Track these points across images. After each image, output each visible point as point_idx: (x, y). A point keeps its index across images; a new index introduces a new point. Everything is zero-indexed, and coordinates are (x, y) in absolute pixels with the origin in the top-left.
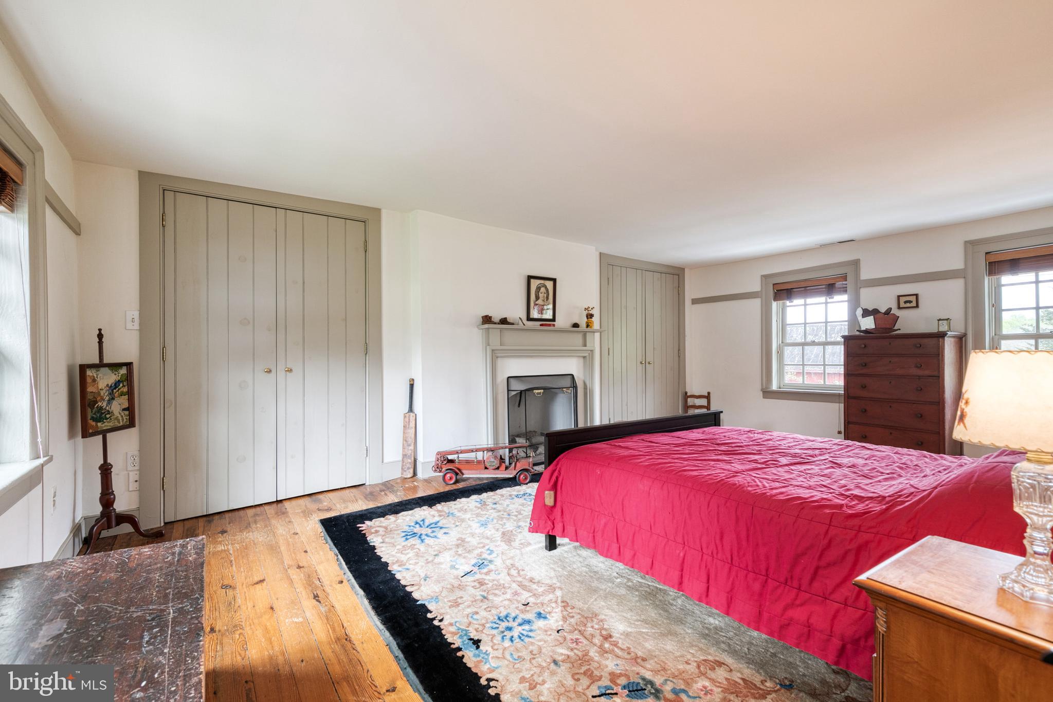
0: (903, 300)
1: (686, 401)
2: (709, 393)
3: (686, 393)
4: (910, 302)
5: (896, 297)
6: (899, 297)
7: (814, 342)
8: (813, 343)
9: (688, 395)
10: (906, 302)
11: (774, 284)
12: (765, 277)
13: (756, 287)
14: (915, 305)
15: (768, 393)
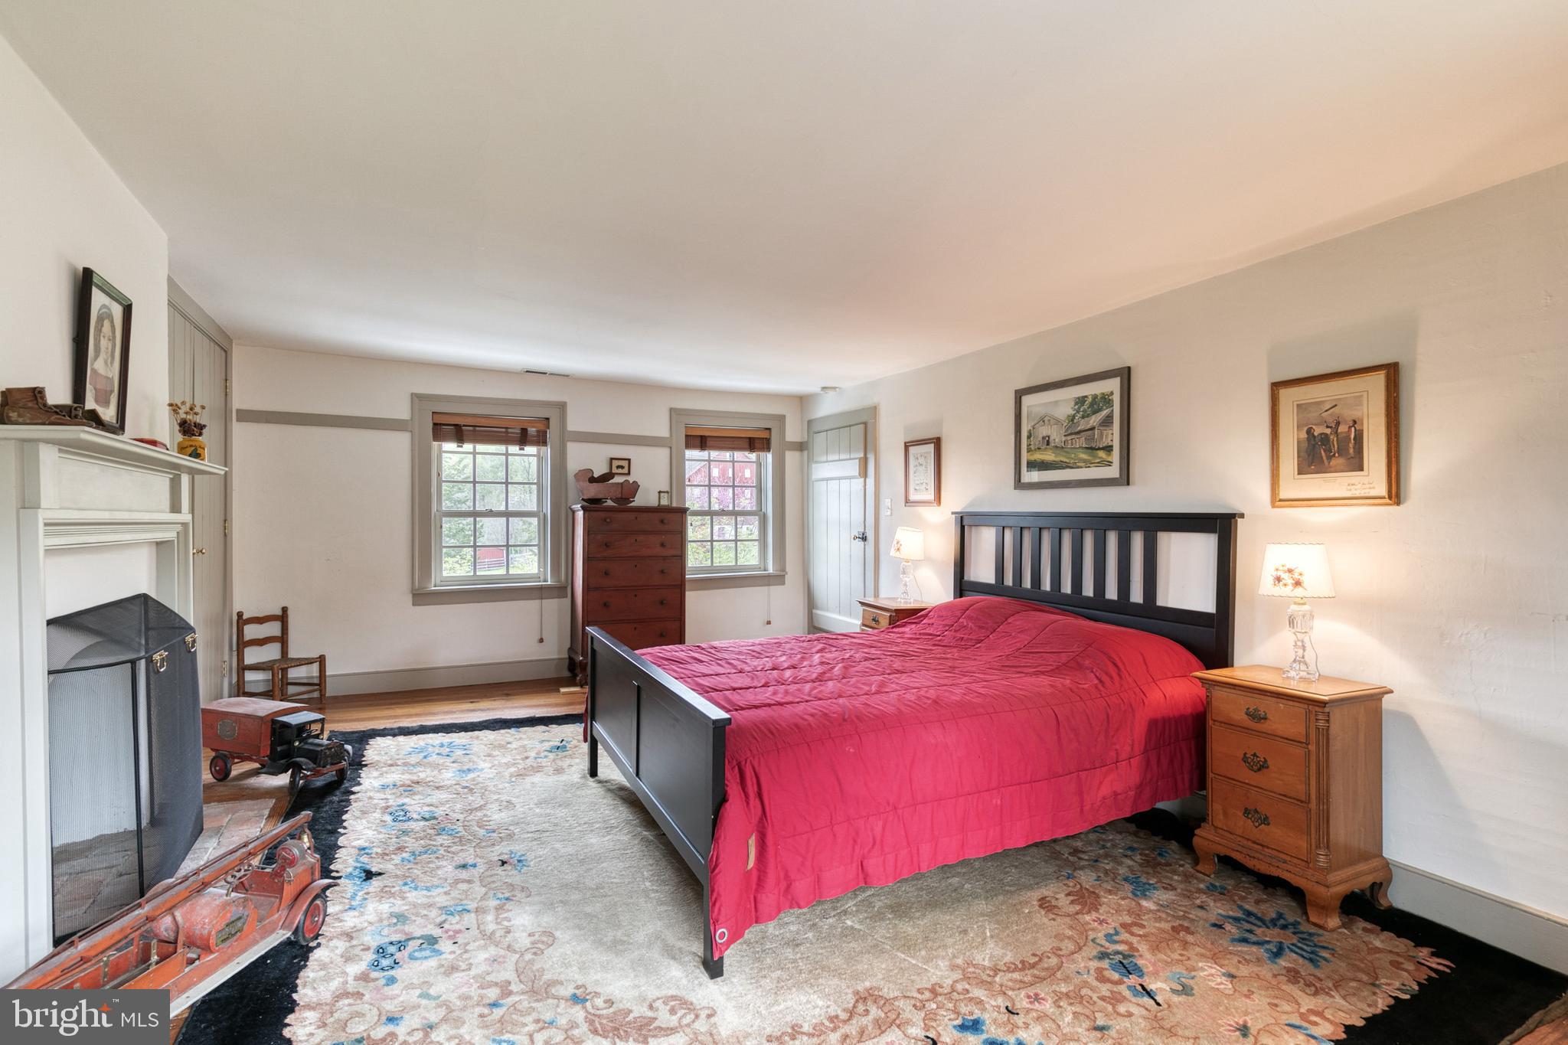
0: (615, 463)
1: (240, 633)
2: (285, 610)
3: (240, 615)
4: (622, 467)
5: (609, 459)
6: (612, 459)
7: (491, 511)
8: (490, 514)
9: (245, 617)
10: (618, 467)
11: (433, 413)
12: (417, 399)
13: (402, 411)
14: (627, 472)
15: (422, 597)
